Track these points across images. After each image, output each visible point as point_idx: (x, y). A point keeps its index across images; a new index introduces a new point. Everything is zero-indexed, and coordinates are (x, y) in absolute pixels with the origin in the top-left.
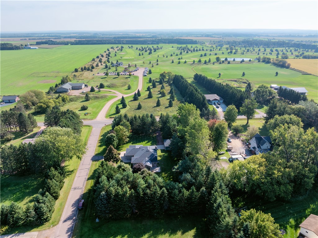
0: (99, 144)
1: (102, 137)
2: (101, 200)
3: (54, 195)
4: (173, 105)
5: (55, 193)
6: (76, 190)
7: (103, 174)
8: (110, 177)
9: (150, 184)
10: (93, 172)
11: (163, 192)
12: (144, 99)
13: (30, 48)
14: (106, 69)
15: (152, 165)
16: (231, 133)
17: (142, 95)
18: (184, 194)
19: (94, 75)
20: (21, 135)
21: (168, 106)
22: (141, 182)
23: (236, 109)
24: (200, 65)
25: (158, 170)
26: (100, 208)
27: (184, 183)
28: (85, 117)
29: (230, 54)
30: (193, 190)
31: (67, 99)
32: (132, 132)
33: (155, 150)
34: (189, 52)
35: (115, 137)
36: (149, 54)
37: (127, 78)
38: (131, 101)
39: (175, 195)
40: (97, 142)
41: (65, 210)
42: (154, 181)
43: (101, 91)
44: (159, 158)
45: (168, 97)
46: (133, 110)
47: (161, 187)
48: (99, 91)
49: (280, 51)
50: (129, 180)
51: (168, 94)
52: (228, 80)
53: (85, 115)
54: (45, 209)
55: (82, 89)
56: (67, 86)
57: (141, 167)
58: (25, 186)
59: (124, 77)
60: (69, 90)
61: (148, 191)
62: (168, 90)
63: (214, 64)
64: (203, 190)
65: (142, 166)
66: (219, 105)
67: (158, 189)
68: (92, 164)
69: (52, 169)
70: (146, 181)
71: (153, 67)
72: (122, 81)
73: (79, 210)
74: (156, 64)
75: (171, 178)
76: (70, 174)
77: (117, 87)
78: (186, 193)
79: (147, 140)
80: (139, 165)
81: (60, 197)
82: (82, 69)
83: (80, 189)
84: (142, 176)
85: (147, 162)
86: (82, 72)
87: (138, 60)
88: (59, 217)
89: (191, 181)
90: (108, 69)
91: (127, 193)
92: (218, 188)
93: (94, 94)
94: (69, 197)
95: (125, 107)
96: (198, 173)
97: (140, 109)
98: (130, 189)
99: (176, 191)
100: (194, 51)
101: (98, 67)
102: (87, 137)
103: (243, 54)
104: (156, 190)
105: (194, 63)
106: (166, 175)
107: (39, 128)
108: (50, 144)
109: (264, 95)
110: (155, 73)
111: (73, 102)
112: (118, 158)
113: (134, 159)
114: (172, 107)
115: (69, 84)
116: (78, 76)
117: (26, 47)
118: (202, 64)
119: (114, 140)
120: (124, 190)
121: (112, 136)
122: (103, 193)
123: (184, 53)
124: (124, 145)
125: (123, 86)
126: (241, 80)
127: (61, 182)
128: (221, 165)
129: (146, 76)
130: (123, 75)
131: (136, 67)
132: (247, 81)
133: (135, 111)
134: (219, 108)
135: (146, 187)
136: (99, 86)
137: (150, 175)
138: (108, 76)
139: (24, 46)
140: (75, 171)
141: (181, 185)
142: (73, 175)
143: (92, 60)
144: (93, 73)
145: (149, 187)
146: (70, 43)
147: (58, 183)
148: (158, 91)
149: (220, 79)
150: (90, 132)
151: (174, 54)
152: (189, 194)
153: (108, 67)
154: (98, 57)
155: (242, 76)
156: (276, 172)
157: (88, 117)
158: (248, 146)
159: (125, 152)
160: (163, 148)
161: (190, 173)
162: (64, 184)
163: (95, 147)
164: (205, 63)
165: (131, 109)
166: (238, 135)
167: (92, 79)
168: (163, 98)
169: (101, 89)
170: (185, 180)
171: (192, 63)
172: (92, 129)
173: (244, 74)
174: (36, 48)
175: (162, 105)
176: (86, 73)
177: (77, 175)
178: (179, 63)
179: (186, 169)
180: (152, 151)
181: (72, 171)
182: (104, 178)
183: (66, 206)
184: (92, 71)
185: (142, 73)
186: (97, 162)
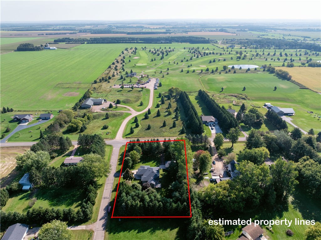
0: (119, 163)
1: (120, 157)
2: (123, 208)
3: (92, 202)
4: (177, 125)
5: (92, 201)
6: (106, 199)
7: (124, 192)
8: (127, 194)
9: (152, 199)
10: (115, 186)
11: (160, 205)
12: (153, 118)
13: (49, 49)
14: (122, 80)
15: (155, 183)
16: (217, 156)
17: (152, 113)
18: (173, 206)
19: (111, 87)
20: (61, 153)
21: (172, 126)
22: (147, 197)
23: (223, 136)
24: (207, 74)
25: (159, 186)
26: (121, 213)
27: (173, 199)
28: (107, 136)
29: (238, 59)
30: (179, 204)
31: (91, 117)
32: (142, 154)
33: (158, 171)
34: (200, 56)
35: (130, 160)
36: (161, 59)
37: (140, 91)
38: (143, 119)
39: (167, 206)
40: (117, 161)
41: (100, 213)
42: (155, 197)
43: (118, 107)
44: (161, 177)
45: (173, 115)
46: (144, 130)
47: (159, 202)
48: (116, 107)
49: (290, 55)
50: (139, 196)
51: (174, 112)
52: (229, 95)
53: (107, 134)
54: (89, 212)
55: (102, 104)
56: (89, 102)
57: (148, 186)
58: (72, 195)
59: (137, 90)
60: (91, 106)
61: (151, 204)
62: (174, 108)
63: (220, 74)
64: (185, 204)
65: (148, 184)
66: (214, 126)
67: (157, 203)
68: (115, 180)
69: (91, 185)
70: (150, 197)
71: (163, 77)
72: (136, 94)
73: (109, 213)
74: (167, 73)
75: (168, 193)
76: (100, 187)
77: (132, 103)
78: (174, 205)
79: (153, 160)
80: (146, 184)
81: (96, 204)
82: (100, 80)
83: (108, 198)
84: (147, 193)
85: (152, 180)
86: (100, 84)
87: (150, 68)
88: (96, 217)
89: (179, 198)
90: (123, 80)
91: (138, 205)
92: (194, 203)
93: (113, 110)
94: (101, 204)
95: (138, 127)
96: (183, 192)
97: (150, 129)
98: (140, 202)
99: (168, 204)
100: (204, 55)
101: (114, 77)
102: (109, 156)
103: (251, 59)
104: (155, 203)
105: (202, 72)
106: (164, 190)
107: (74, 146)
108: (88, 169)
109: (251, 119)
110: (165, 86)
111: (96, 120)
112: (132, 177)
113: (143, 178)
114: (175, 127)
115: (91, 100)
116: (98, 89)
117: (46, 47)
118: (209, 73)
119: (129, 162)
120: (136, 202)
121: (128, 159)
122: (124, 204)
123: (195, 57)
124: (137, 165)
125: (136, 101)
126: (240, 96)
127: (96, 193)
128: (204, 183)
129: (157, 89)
130: (137, 87)
131: (148, 77)
132: (246, 97)
133: (145, 131)
134: (213, 129)
135: (150, 201)
136: (116, 101)
137: (153, 192)
138: (124, 89)
139: (44, 47)
140: (103, 185)
141: (171, 200)
142: (102, 188)
143: (108, 67)
144: (110, 84)
145: (151, 201)
146: (86, 41)
147: (94, 195)
148: (165, 108)
149: (222, 94)
150: (111, 151)
151: (185, 59)
152: (176, 206)
153: (123, 78)
154: (113, 64)
155: (243, 91)
156: (232, 195)
157: (109, 136)
158: (227, 168)
159: (137, 171)
160: (164, 168)
161: (179, 191)
162: (98, 195)
163: (116, 166)
164: (213, 72)
165: (142, 128)
166: (222, 158)
167: (110, 92)
168: (169, 116)
169: (118, 105)
170: (175, 196)
171: (200, 71)
172: (113, 149)
173: (244, 89)
174: (55, 49)
175: (167, 125)
176: (104, 84)
177: (105, 188)
178: (188, 72)
179: (177, 189)
180: (155, 172)
181: (101, 185)
182: (124, 194)
183: (100, 210)
184: (109, 82)
185: (153, 86)
186: (117, 178)
